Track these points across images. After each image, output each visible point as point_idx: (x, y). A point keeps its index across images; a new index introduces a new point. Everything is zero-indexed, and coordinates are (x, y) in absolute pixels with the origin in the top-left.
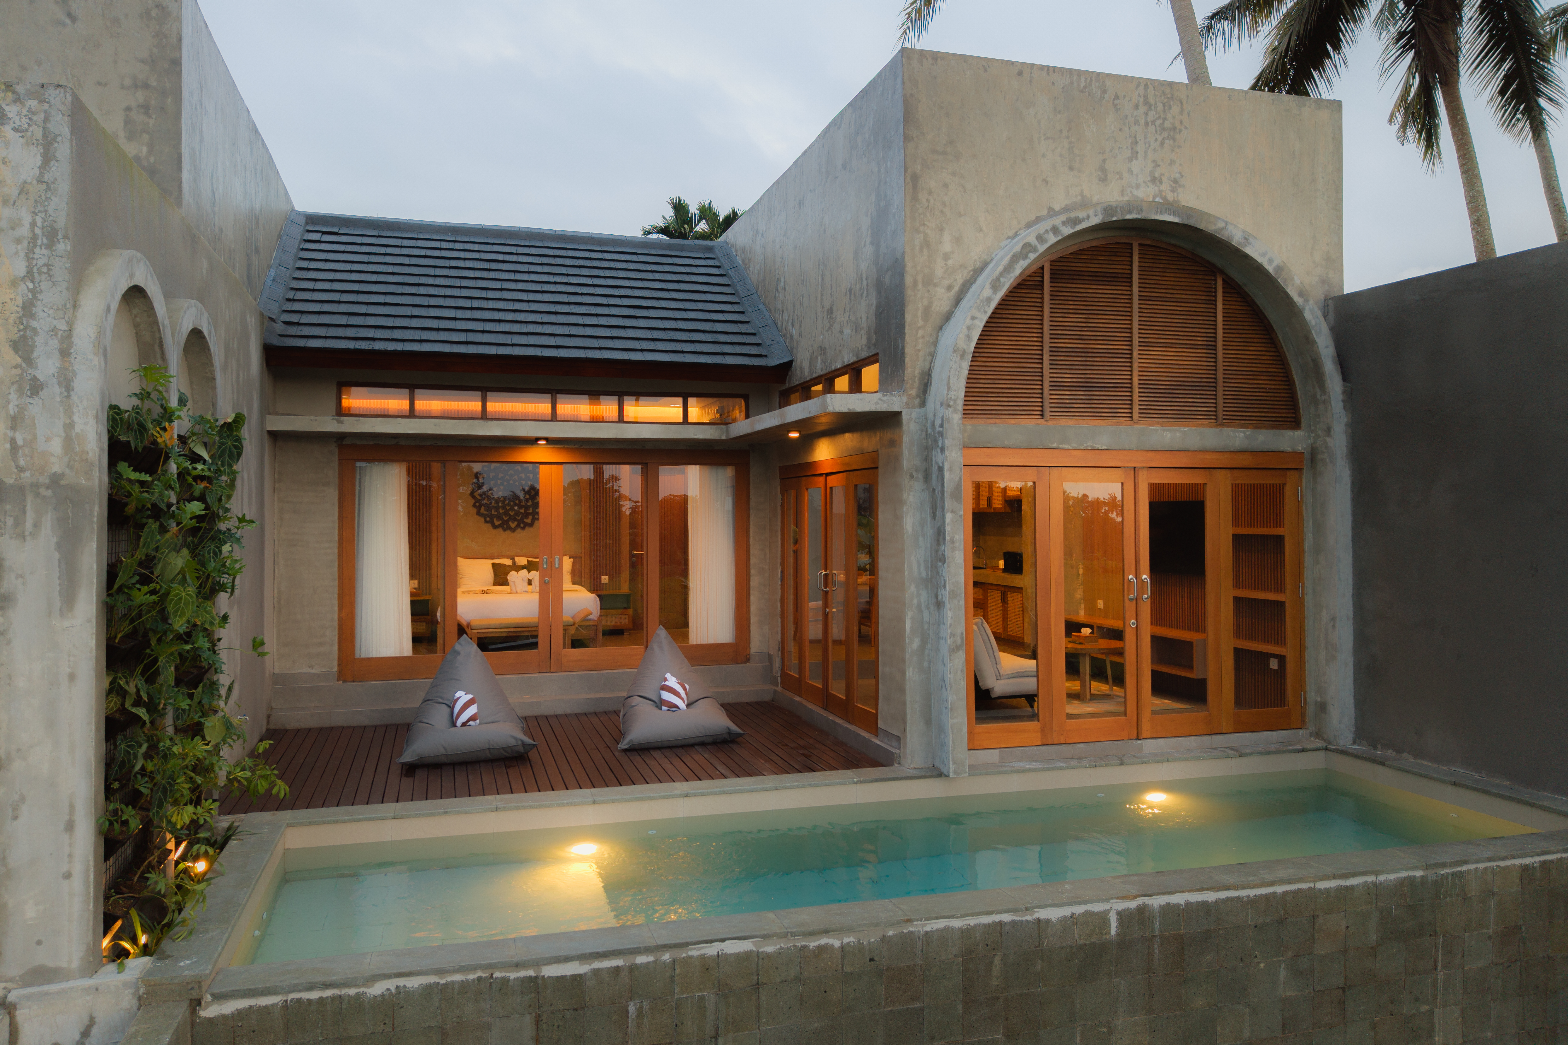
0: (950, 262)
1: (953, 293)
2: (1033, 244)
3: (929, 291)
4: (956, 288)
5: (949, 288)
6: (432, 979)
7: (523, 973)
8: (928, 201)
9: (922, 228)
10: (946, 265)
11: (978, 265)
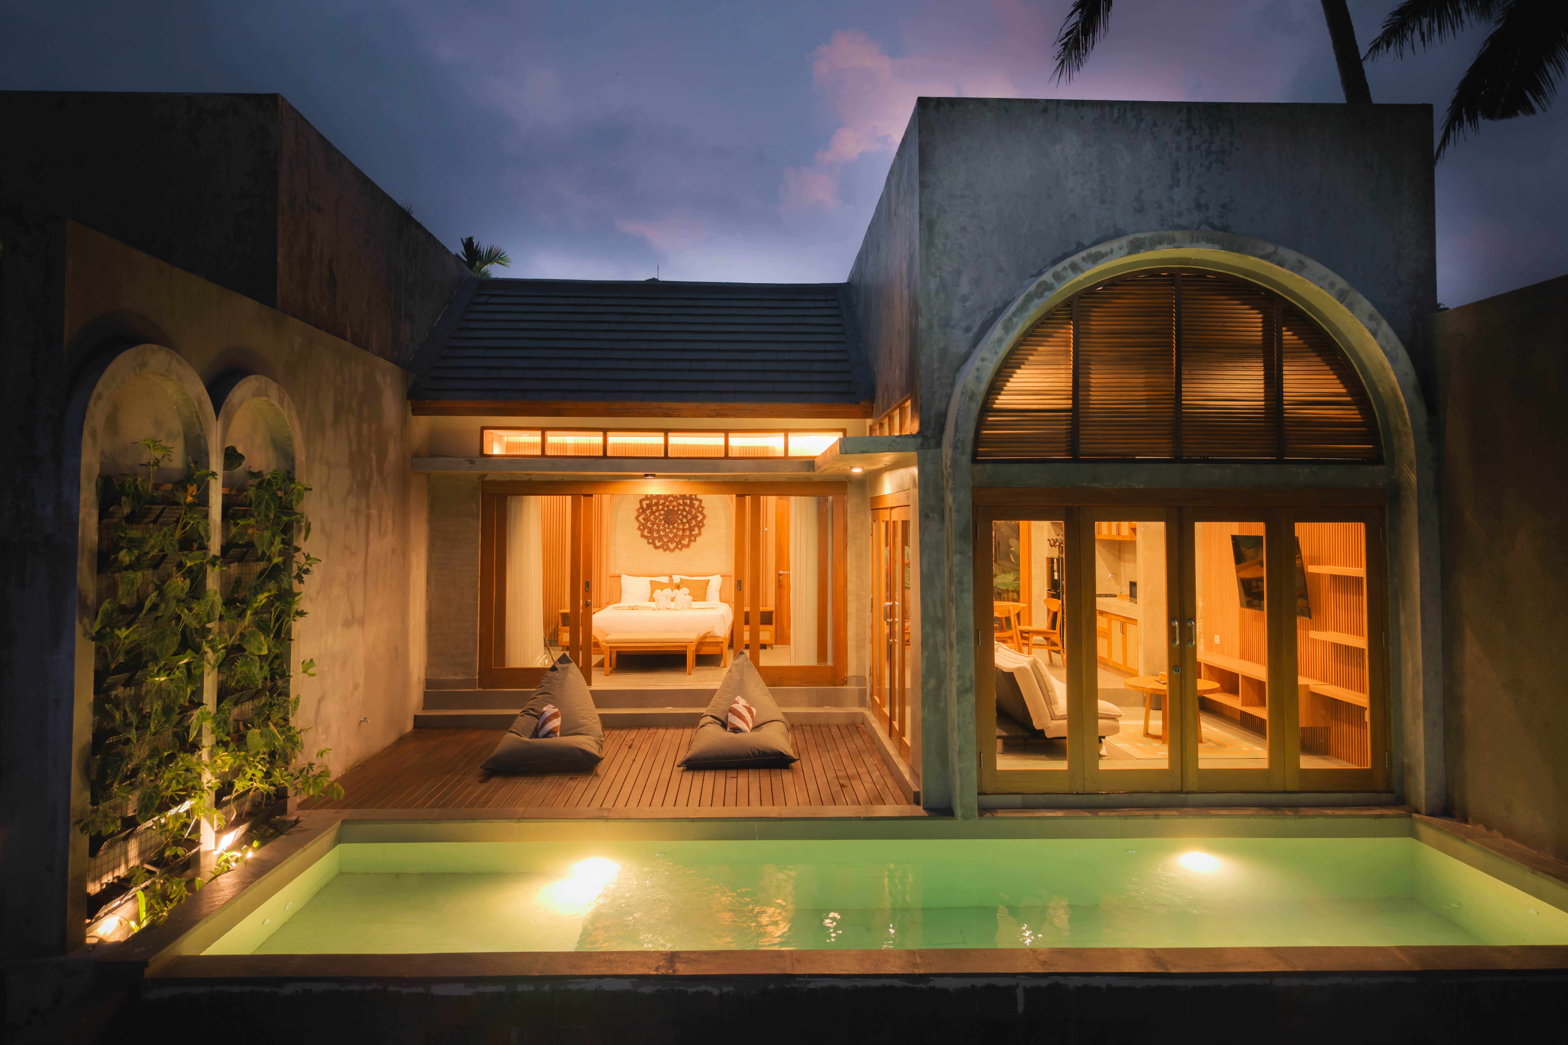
0: (968, 304)
1: (971, 334)
2: (1049, 282)
3: (945, 333)
4: (975, 329)
5: (968, 329)
6: (334, 986)
7: (414, 990)
8: (944, 245)
9: (938, 272)
10: (964, 306)
11: (999, 304)
